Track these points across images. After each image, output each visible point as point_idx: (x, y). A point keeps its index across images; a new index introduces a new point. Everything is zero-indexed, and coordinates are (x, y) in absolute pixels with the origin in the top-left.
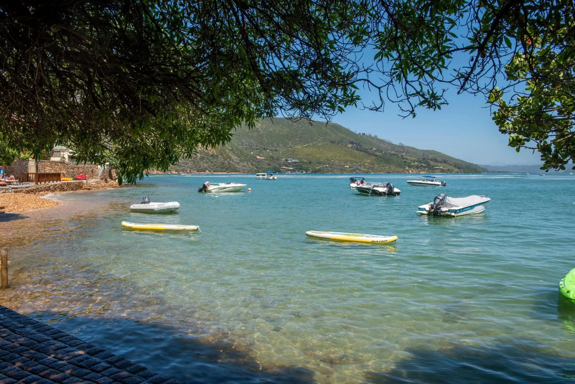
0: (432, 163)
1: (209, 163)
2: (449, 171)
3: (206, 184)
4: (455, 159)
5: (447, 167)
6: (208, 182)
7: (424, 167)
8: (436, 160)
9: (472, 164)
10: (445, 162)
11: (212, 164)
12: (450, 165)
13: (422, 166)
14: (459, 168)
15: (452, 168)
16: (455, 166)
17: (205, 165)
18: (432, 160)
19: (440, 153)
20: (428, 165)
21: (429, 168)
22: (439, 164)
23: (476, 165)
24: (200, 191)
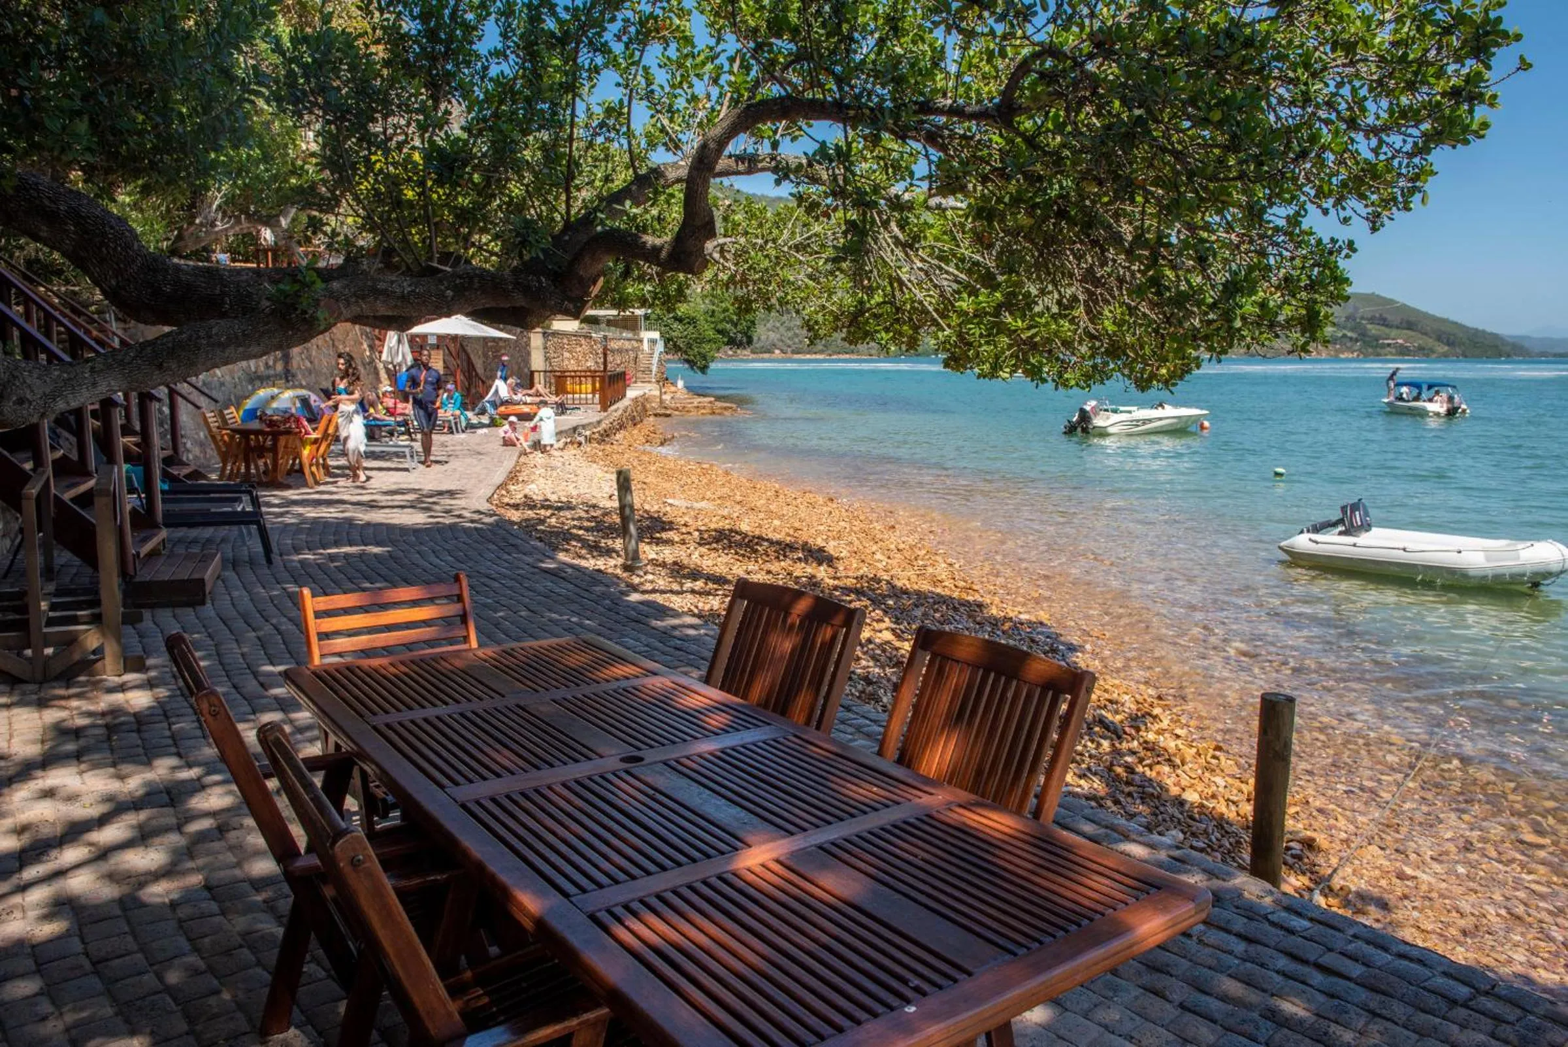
0: (1373, 329)
1: (782, 329)
2: (1423, 353)
3: (1088, 408)
4: (1435, 319)
5: (1419, 340)
6: (1093, 403)
7: (1351, 339)
8: (1384, 322)
9: (1484, 332)
10: (1410, 326)
11: (790, 334)
12: (1426, 334)
13: (1344, 336)
14: (1448, 344)
15: (1430, 342)
16: (1439, 339)
17: (772, 335)
18: (1372, 320)
19: (1391, 301)
20: (1363, 335)
21: (1366, 344)
22: (1394, 333)
23: (1495, 336)
24: (1071, 430)
